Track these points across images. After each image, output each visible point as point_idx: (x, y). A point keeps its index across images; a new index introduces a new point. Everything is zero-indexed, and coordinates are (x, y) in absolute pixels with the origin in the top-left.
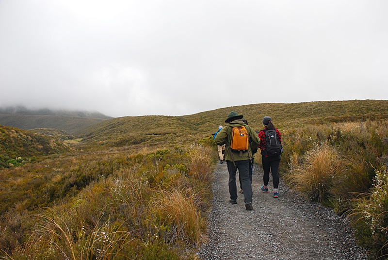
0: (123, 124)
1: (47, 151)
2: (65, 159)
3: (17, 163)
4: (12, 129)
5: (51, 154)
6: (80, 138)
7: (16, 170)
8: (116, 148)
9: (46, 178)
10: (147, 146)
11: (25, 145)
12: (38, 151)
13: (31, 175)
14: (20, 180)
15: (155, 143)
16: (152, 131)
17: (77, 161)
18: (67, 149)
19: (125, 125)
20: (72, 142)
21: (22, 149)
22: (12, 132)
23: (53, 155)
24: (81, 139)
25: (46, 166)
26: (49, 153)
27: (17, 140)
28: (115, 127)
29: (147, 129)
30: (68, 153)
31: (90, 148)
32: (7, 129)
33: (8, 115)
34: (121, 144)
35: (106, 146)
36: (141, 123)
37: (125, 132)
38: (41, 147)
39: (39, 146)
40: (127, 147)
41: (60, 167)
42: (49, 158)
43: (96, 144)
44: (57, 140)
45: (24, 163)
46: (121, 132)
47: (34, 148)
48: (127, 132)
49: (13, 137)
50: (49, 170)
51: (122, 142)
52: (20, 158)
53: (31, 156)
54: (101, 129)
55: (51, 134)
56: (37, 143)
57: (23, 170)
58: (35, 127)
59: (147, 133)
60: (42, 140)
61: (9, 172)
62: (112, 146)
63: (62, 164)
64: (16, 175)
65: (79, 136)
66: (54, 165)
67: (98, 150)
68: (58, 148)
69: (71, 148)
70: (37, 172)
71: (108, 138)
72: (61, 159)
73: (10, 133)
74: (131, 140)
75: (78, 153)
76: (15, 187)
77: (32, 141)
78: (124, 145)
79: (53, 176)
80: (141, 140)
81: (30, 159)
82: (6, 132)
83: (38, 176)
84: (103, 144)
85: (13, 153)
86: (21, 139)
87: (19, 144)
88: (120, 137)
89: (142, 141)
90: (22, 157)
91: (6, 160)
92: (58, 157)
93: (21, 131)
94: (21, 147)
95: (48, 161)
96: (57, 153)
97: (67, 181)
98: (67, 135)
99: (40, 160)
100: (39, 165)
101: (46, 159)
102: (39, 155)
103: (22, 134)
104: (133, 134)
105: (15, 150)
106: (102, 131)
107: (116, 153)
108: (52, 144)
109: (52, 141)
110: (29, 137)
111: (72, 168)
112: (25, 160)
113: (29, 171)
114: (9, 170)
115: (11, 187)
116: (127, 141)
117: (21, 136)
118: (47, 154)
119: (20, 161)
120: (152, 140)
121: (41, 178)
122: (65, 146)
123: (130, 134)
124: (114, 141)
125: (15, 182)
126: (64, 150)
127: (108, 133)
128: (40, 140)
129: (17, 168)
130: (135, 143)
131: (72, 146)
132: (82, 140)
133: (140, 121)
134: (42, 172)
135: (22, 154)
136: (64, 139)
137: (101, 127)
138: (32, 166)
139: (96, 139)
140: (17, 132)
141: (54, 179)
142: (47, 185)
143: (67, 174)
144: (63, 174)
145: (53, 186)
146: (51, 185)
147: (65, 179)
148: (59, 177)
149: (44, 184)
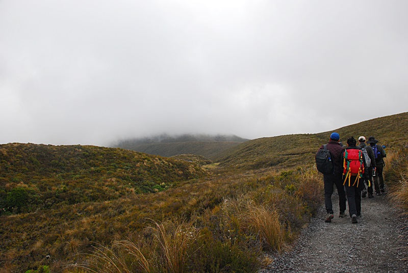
0: (259, 146)
1: (187, 176)
2: (202, 183)
3: (161, 189)
4: (156, 157)
5: (190, 179)
6: (217, 162)
7: (159, 195)
8: (252, 171)
9: (183, 201)
10: (285, 168)
11: (167, 172)
12: (179, 176)
13: (171, 199)
14: (162, 204)
15: (293, 164)
16: (289, 151)
17: (213, 185)
18: (205, 174)
19: (261, 147)
20: (210, 166)
21: (165, 175)
22: (156, 160)
23: (192, 180)
24: (219, 163)
25: (184, 191)
26: (189, 178)
27: (161, 167)
28: (252, 149)
29: (285, 150)
30: (206, 178)
31: (227, 172)
32: (151, 157)
33: (152, 144)
34: (257, 166)
35: (243, 170)
36: (278, 143)
37: (261, 154)
38: (181, 172)
39: (179, 172)
40: (263, 170)
41: (197, 192)
42: (188, 183)
43: (233, 168)
44: (195, 166)
45: (167, 189)
46: (258, 154)
47: (175, 173)
48: (264, 153)
49: (157, 164)
50: (188, 194)
51: (258, 165)
52: (163, 183)
53: (173, 181)
54: (237, 152)
55: (190, 160)
56: (178, 169)
57: (165, 195)
58: (176, 154)
59: (285, 153)
60: (182, 166)
61: (154, 197)
62: (249, 169)
63: (199, 189)
64: (160, 199)
65: (216, 161)
66: (191, 189)
67: (235, 173)
68: (196, 173)
69: (209, 173)
70: (177, 196)
71: (245, 161)
72: (198, 184)
73: (155, 160)
74: (268, 162)
75: (216, 178)
76: (158, 210)
77: (173, 167)
78: (261, 167)
79: (189, 199)
80: (278, 161)
81: (172, 185)
82: (151, 160)
83: (177, 200)
84: (240, 168)
85: (158, 179)
86: (163, 166)
87: (162, 170)
88: (257, 159)
89: (279, 162)
90: (165, 182)
91: (152, 185)
92: (197, 182)
93: (163, 158)
94: (164, 173)
95: (187, 186)
96: (196, 178)
98: (205, 160)
99: (181, 184)
100: (178, 190)
101: (186, 184)
102: (180, 180)
103: (164, 161)
104: (270, 155)
105: (159, 177)
106: (239, 154)
107: (252, 175)
108: (191, 169)
109: (190, 166)
110: (171, 164)
112: (168, 185)
113: (170, 196)
114: (154, 195)
115: (155, 209)
116: (264, 163)
117: (164, 163)
118: (187, 179)
119: (163, 187)
120: (290, 161)
121: (179, 202)
122: (203, 170)
123: (267, 156)
124: (250, 163)
125: (159, 205)
126: (202, 175)
127: (244, 156)
128: (181, 166)
129: (160, 193)
130: (271, 165)
131: (210, 170)
132: (220, 165)
133: (277, 141)
134: (181, 196)
135: (164, 180)
136: (202, 164)
137: (238, 150)
138: (172, 191)
139: (233, 162)
140: (160, 160)
141: (190, 203)
142: (185, 208)
143: (201, 198)
144: (198, 197)
145: (189, 208)
146: (187, 208)
147: (199, 202)
148: (194, 200)
149: (181, 207)
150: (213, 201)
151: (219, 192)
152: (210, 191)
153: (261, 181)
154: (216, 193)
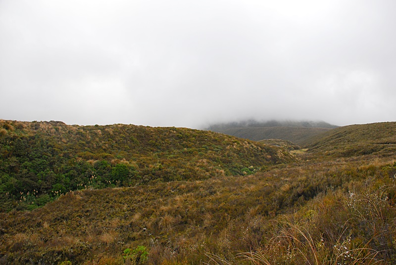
0: (350, 133)
1: (275, 160)
2: (292, 169)
3: (250, 172)
4: (245, 141)
5: (279, 163)
6: (305, 148)
7: (249, 178)
8: (343, 159)
9: (275, 186)
10: (379, 157)
11: (256, 155)
12: (267, 160)
13: (261, 183)
14: (252, 187)
15: (389, 154)
16: (385, 140)
17: (304, 172)
18: (293, 159)
19: (352, 134)
20: (298, 152)
21: (253, 158)
22: (245, 143)
23: (280, 165)
24: (307, 149)
25: (274, 175)
26: (277, 162)
27: (249, 151)
28: (342, 136)
29: (378, 138)
30: (294, 163)
31: (316, 158)
32: (241, 141)
33: (241, 128)
34: (348, 154)
35: (333, 157)
36: (371, 131)
37: (352, 142)
38: (269, 157)
39: (268, 156)
40: (355, 158)
41: (287, 177)
42: (277, 167)
43: (322, 155)
44: (284, 151)
45: (255, 172)
46: (348, 141)
47: (263, 157)
48: (356, 141)
49: (246, 148)
50: (278, 179)
51: (349, 153)
52: (252, 167)
53: (261, 165)
54: (326, 139)
55: (278, 145)
56: (266, 153)
57: (255, 178)
58: (264, 138)
59: (379, 142)
60: (271, 150)
61: (244, 179)
62: (339, 157)
63: (290, 174)
64: (250, 182)
65: (305, 146)
66: (281, 174)
67: (324, 160)
68: (285, 158)
69: (297, 159)
70: (267, 181)
71: (335, 148)
72: (288, 169)
73: (244, 144)
74: (359, 150)
75: (304, 164)
76: (249, 193)
77: (261, 151)
78: (352, 155)
79: (281, 185)
80: (372, 149)
81: (260, 169)
82: (241, 144)
83: (267, 184)
84: (329, 155)
85: (246, 162)
86: (252, 150)
87: (251, 154)
88: (348, 147)
89: (373, 151)
90: (253, 165)
91: (240, 168)
92: (285, 167)
93: (252, 142)
94: (252, 157)
95: (276, 170)
96: (284, 163)
97: (294, 190)
98: (293, 146)
99: (269, 169)
100: (268, 174)
101: (274, 168)
102: (268, 164)
103: (253, 145)
104: (363, 143)
105: (247, 160)
106: (328, 141)
107: (344, 164)
108: (280, 154)
109: (279, 151)
110: (259, 148)
111: (299, 178)
112: (256, 168)
113: (260, 179)
114: (244, 178)
115: (246, 192)
116: (356, 151)
117: (252, 146)
118: (275, 163)
119: (251, 170)
120: (386, 150)
121: (271, 187)
122: (291, 155)
123: (359, 144)
124: (341, 151)
125: (249, 188)
126: (290, 160)
127: (333, 143)
128: (269, 150)
129: (250, 176)
130: (364, 153)
131: (298, 156)
132: (308, 151)
133: (370, 129)
134: (271, 181)
135: (253, 163)
136: (290, 149)
137: (327, 137)
138: (262, 175)
139: (322, 149)
140: (249, 143)
141: (283, 189)
142: (277, 193)
143: (294, 184)
144: (291, 183)
145: (281, 194)
146: (279, 194)
147: (292, 188)
148: (287, 186)
149: (273, 192)
150: (308, 188)
151: (315, 180)
152: (304, 178)
153: (361, 171)
154: (311, 180)
